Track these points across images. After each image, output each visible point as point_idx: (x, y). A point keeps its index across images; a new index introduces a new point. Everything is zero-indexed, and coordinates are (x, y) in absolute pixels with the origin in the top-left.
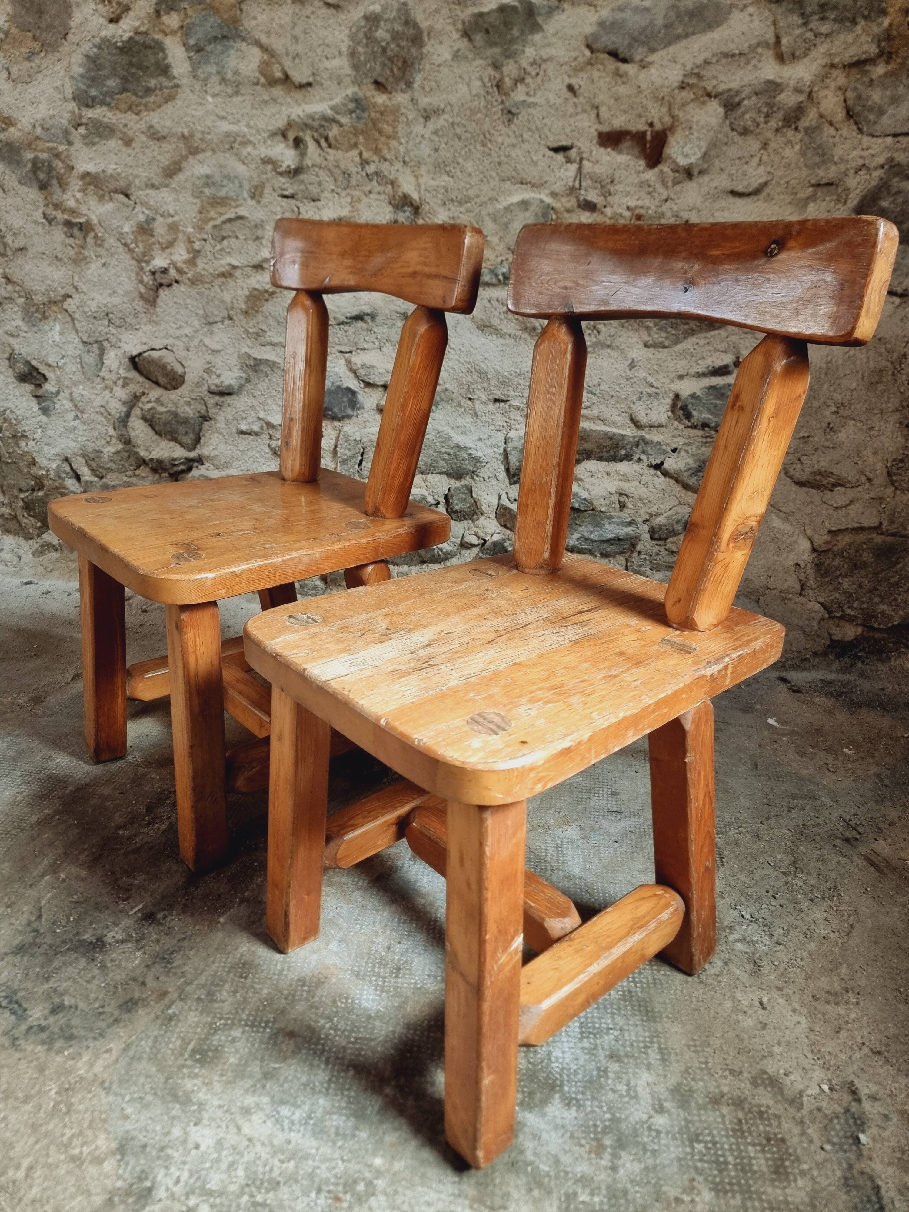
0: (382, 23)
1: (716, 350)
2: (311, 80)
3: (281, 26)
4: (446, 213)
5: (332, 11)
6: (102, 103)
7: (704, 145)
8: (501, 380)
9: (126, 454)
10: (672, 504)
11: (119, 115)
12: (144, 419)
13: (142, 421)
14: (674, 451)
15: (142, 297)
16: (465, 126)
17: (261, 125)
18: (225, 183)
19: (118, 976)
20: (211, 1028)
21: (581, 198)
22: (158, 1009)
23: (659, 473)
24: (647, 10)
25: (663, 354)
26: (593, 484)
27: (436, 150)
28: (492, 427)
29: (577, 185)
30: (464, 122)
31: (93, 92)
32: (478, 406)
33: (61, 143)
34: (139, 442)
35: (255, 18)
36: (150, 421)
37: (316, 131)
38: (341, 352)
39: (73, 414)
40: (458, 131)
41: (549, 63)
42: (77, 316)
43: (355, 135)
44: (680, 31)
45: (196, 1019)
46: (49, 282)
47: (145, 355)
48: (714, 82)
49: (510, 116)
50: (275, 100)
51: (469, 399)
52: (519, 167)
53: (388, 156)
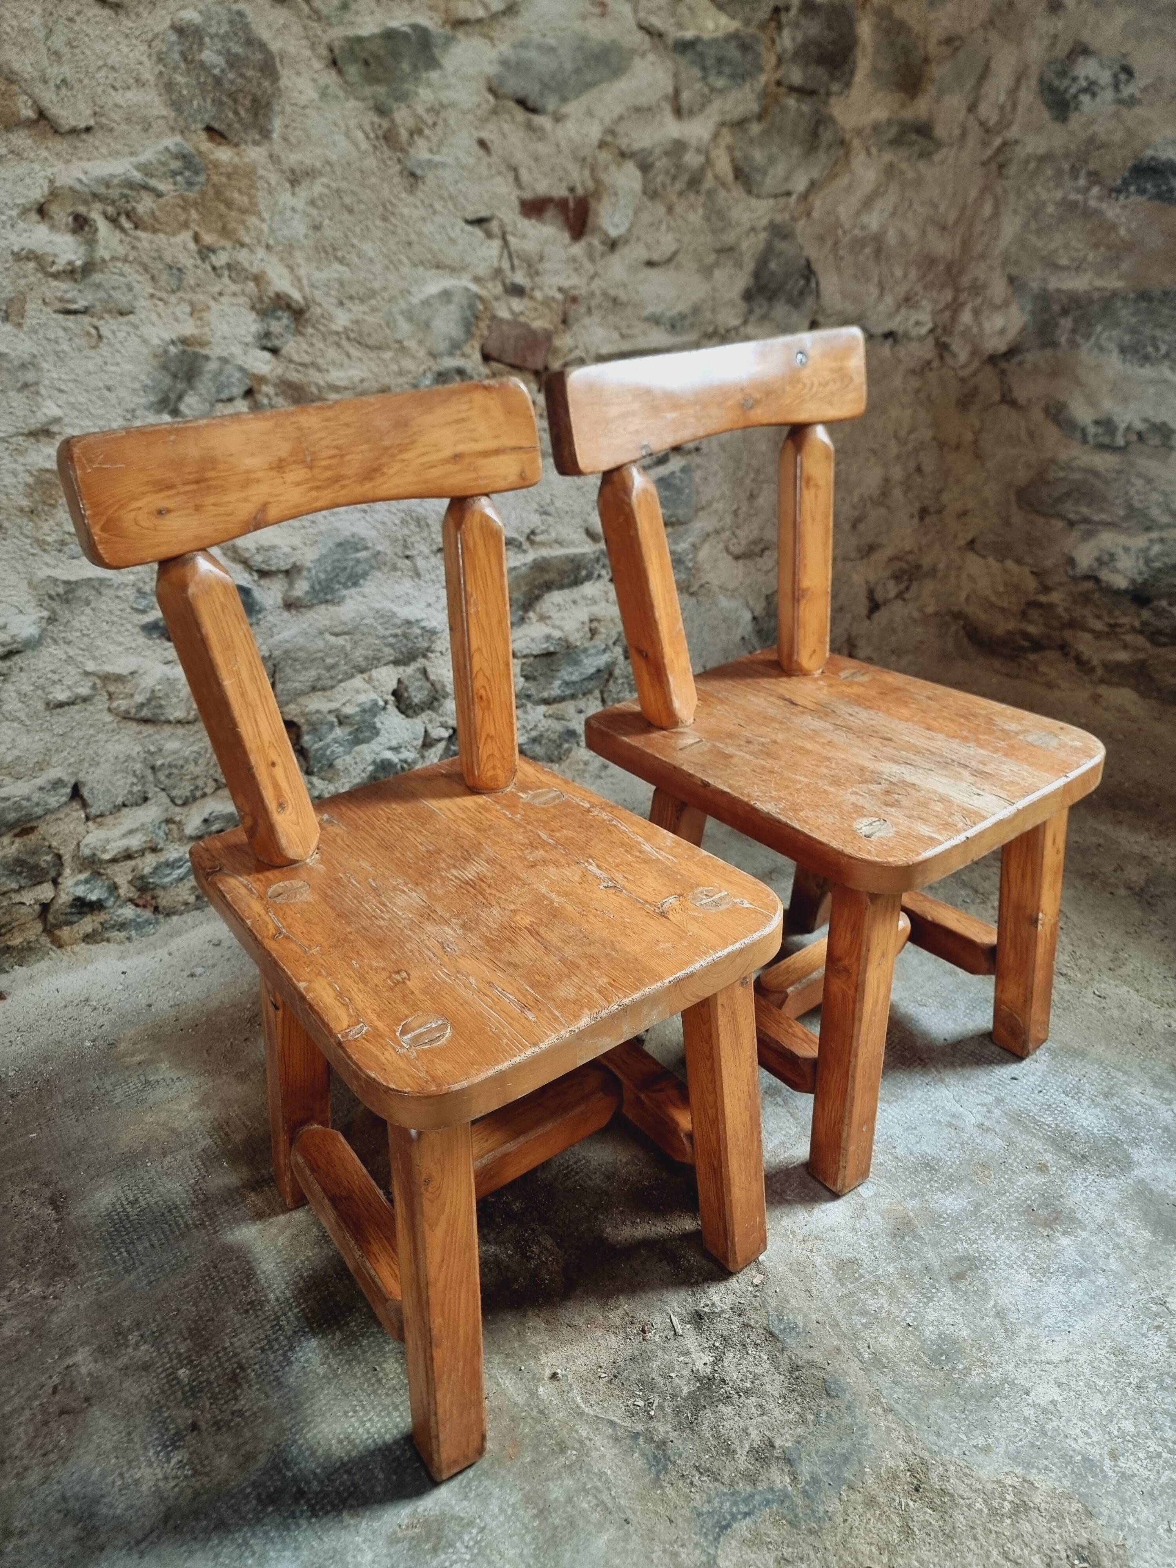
0: (207, 40)
2: (91, 122)
4: (348, 316)
7: (632, 214)
16: (354, 193)
21: (508, 281)
26: (563, 619)
27: (317, 228)
30: (353, 188)
32: (421, 563)
37: (113, 202)
40: (348, 200)
41: (450, 110)
43: (184, 208)
44: (589, 76)
48: (628, 141)
49: (412, 180)
50: (17, 154)
51: (407, 557)
52: (435, 247)
53: (247, 240)
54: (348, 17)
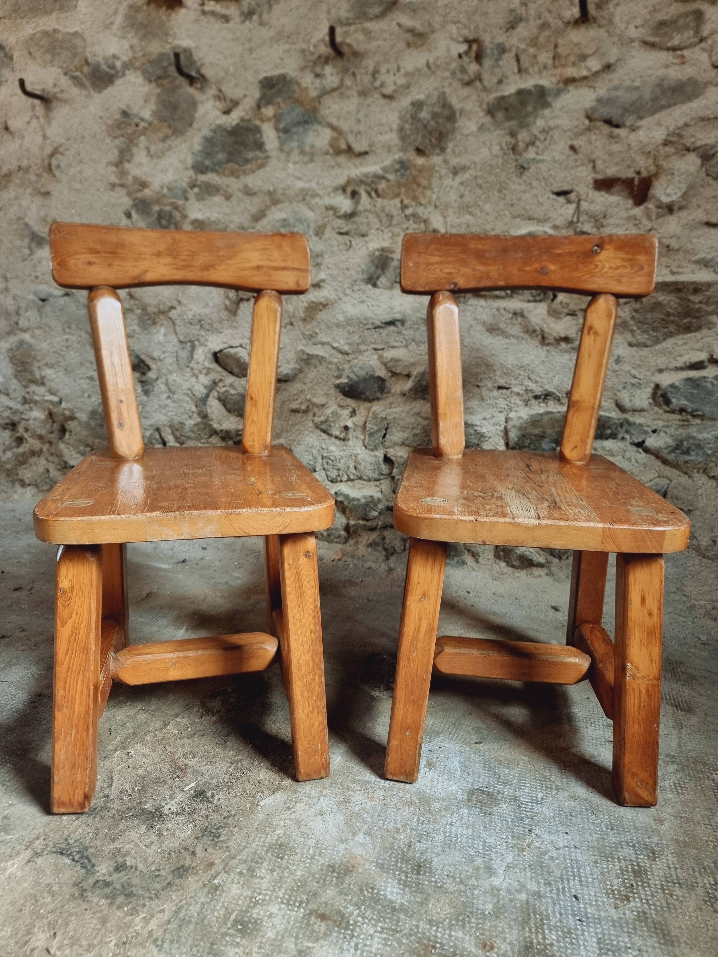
0: (425, 108)
1: (692, 349)
2: (368, 149)
3: (349, 113)
5: (387, 101)
6: (213, 170)
7: (684, 187)
8: (505, 371)
9: (203, 426)
10: (652, 476)
11: (224, 179)
12: (219, 399)
13: (217, 401)
14: (654, 431)
15: (227, 308)
16: (485, 178)
17: (327, 182)
18: (297, 224)
19: (172, 844)
20: (251, 902)
21: (578, 229)
22: (205, 877)
23: (640, 450)
24: (637, 88)
25: (645, 352)
27: (462, 196)
28: (495, 409)
29: (575, 219)
30: (485, 175)
31: (207, 163)
32: (484, 392)
33: (180, 199)
34: (214, 417)
35: (329, 108)
36: (223, 400)
37: (369, 185)
38: (376, 349)
39: (166, 395)
40: (480, 182)
41: (555, 130)
42: (178, 322)
43: (399, 187)
44: (664, 102)
45: (238, 892)
46: (160, 298)
47: (225, 351)
48: (693, 140)
49: (522, 170)
50: (339, 165)
51: (478, 386)
52: (528, 207)
53: (423, 202)
54: (502, 87)
